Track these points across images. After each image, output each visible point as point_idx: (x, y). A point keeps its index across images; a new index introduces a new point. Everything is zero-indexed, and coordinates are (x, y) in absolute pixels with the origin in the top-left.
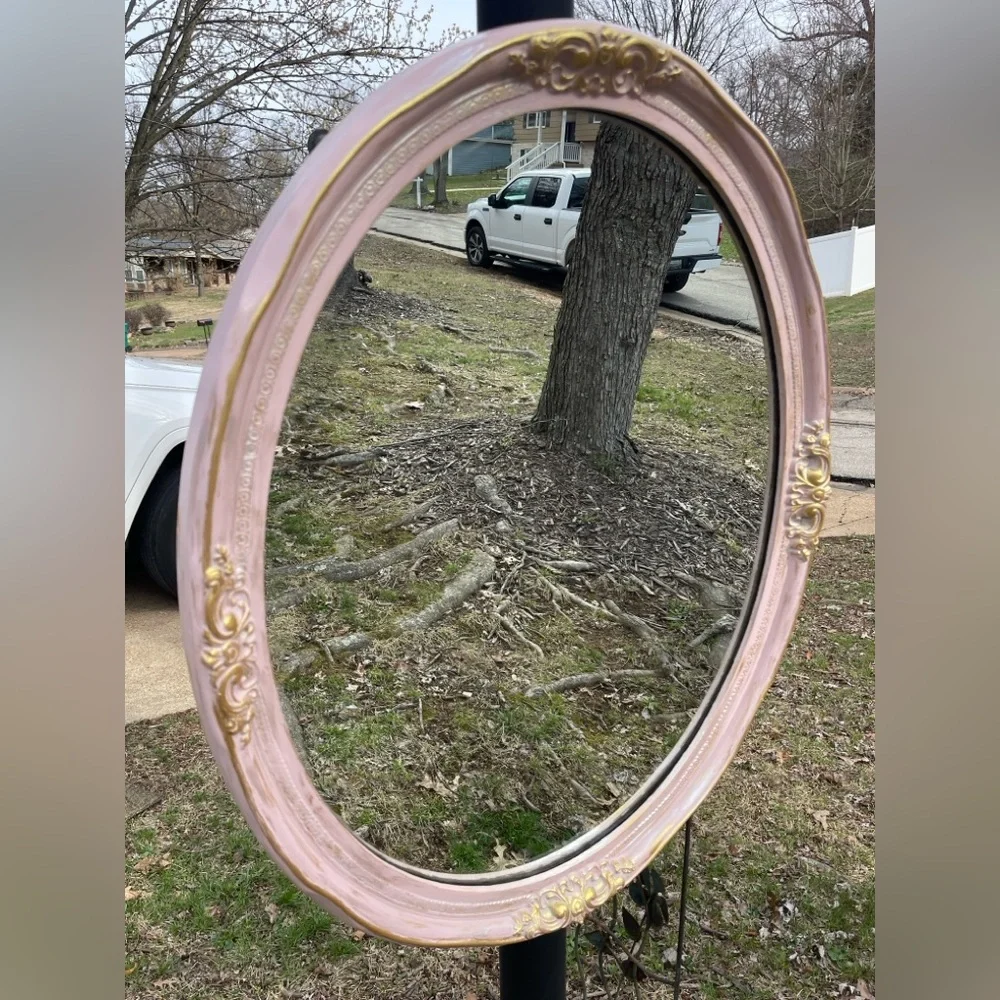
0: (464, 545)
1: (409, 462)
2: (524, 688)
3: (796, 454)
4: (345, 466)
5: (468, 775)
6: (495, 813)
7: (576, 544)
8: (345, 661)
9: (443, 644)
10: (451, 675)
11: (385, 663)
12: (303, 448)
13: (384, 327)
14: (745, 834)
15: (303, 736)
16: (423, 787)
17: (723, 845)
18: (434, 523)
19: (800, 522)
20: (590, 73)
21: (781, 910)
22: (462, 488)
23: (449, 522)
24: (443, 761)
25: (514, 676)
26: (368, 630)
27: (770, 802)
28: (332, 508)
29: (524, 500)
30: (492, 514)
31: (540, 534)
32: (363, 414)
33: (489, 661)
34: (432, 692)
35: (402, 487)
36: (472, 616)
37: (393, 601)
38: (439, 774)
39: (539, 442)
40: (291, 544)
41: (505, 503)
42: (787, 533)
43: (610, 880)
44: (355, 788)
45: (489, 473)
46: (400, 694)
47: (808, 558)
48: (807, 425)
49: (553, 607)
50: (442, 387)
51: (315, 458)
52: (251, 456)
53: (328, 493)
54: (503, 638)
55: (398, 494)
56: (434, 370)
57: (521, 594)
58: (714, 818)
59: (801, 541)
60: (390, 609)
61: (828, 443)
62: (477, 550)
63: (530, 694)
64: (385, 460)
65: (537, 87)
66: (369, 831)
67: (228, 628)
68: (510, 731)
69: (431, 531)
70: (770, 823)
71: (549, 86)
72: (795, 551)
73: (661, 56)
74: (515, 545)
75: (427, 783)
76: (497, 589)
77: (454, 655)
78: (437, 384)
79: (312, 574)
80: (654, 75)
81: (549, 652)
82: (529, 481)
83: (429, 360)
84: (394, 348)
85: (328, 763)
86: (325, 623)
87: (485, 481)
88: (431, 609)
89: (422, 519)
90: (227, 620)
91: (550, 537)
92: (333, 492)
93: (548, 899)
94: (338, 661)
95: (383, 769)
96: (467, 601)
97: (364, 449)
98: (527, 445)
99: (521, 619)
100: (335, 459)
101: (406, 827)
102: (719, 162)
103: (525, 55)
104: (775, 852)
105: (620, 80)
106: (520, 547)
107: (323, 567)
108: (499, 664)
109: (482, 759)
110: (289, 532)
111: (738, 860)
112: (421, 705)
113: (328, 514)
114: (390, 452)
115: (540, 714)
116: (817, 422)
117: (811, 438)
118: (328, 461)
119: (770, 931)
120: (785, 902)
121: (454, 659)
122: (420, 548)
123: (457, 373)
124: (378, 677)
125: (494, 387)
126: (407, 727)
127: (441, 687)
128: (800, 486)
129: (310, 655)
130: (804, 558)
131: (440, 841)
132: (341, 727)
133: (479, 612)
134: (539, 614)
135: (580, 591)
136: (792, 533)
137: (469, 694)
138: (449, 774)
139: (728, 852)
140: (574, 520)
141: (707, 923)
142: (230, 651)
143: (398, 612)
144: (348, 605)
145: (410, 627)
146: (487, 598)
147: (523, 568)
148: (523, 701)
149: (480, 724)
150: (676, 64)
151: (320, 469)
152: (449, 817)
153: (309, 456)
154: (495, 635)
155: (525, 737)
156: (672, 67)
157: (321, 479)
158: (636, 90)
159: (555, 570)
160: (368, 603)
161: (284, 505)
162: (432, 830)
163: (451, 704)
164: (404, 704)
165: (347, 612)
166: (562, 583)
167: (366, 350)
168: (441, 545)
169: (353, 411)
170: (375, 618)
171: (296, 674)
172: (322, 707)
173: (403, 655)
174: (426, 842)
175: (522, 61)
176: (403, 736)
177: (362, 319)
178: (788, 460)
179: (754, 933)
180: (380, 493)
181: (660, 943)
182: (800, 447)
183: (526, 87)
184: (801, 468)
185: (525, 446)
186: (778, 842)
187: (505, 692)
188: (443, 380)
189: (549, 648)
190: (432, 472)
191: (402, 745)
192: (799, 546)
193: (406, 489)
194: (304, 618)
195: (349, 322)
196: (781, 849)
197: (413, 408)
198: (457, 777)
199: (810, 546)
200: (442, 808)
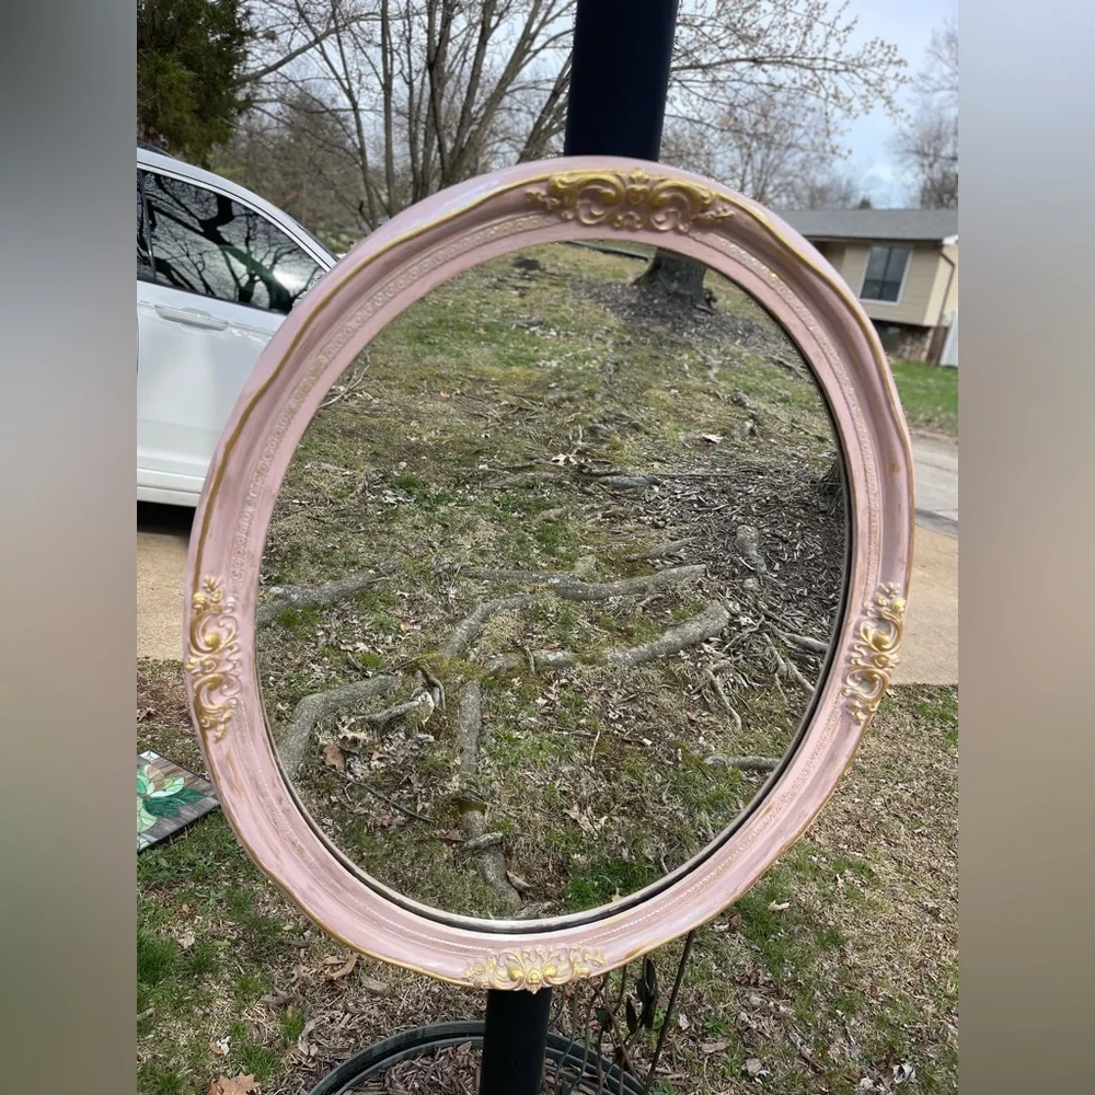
0: (704, 593)
1: (679, 497)
2: (706, 753)
3: (864, 612)
4: (616, 486)
5: (616, 819)
6: (626, 863)
7: (824, 622)
8: (545, 674)
9: (643, 685)
10: (639, 717)
11: (581, 688)
12: (583, 461)
13: (715, 351)
14: (896, 981)
15: (480, 731)
16: (569, 816)
17: (866, 982)
18: (681, 563)
19: (860, 683)
20: (622, 210)
21: (896, 1068)
22: (722, 535)
23: (696, 567)
24: (598, 798)
25: (701, 738)
26: (576, 652)
27: (943, 958)
28: (589, 526)
29: (784, 562)
30: (743, 568)
31: (789, 601)
32: (656, 438)
33: (682, 716)
34: (614, 729)
35: (662, 520)
36: (685, 665)
37: (610, 629)
38: (589, 808)
39: (821, 504)
40: (538, 552)
41: (762, 561)
42: (843, 691)
43: (575, 965)
44: (506, 795)
45: (755, 526)
46: (583, 721)
47: (862, 723)
48: (882, 585)
49: (773, 681)
50: (749, 424)
51: (590, 474)
52: (250, 509)
53: (592, 510)
54: (706, 698)
55: (656, 526)
56: (748, 404)
57: (744, 658)
58: (870, 951)
59: (857, 704)
60: (605, 635)
61: (902, 609)
62: (716, 601)
63: (709, 761)
64: (656, 489)
65: (565, 221)
66: (502, 838)
67: (207, 644)
68: (674, 791)
69: (675, 571)
70: (930, 979)
71: (577, 219)
72: (850, 711)
73: (704, 199)
74: (756, 606)
75: (574, 813)
76: (719, 647)
77: (649, 700)
78: (746, 420)
79: (544, 585)
80: (700, 215)
81: (749, 726)
82: (796, 544)
83: (747, 394)
84: (716, 375)
85: (492, 764)
86: (540, 633)
87: (748, 533)
88: (644, 648)
89: (671, 557)
90: (209, 638)
91: (797, 608)
92: (597, 510)
93: (508, 959)
94: (538, 673)
95: (539, 787)
96: (685, 650)
97: (641, 474)
98: (807, 505)
99: (734, 684)
100: (609, 478)
101: (538, 846)
102: (787, 303)
103: (543, 193)
104: (921, 1009)
105: (660, 218)
106: (760, 610)
107: (556, 581)
108: (692, 722)
109: (636, 809)
110: (540, 539)
111: (875, 1002)
112: (597, 737)
113: (583, 530)
114: (665, 482)
115: (711, 784)
116: (892, 585)
117: (884, 601)
118: (601, 479)
119: (875, 1084)
120: (904, 1062)
121: (648, 704)
122: (657, 585)
123: (772, 411)
124: (569, 699)
125: (806, 433)
126: (577, 754)
127: (625, 726)
128: (864, 646)
129: (515, 660)
130: (858, 722)
131: (565, 870)
132: (516, 734)
133: (692, 664)
134: (754, 684)
135: (809, 672)
136: (848, 691)
137: (649, 742)
138: (599, 812)
139: (868, 990)
140: (831, 597)
141: (809, 1051)
142: (207, 663)
143: (611, 642)
144: (567, 623)
145: (616, 660)
146: (706, 653)
147: (755, 632)
148: (699, 766)
149: (646, 774)
150: (727, 207)
151: (592, 485)
152: (582, 852)
153: (585, 471)
154: (699, 692)
155: (687, 801)
156: (720, 209)
157: (590, 494)
158: (681, 228)
159: (789, 644)
160: (587, 625)
161: (545, 513)
162: (561, 857)
163: (628, 746)
164: (583, 732)
165: (564, 629)
166: (792, 659)
167: (685, 372)
168: (679, 587)
169: (647, 433)
170: (586, 642)
171: (495, 674)
172: (506, 712)
173: (600, 685)
174: (550, 867)
175: (540, 198)
176: (570, 761)
177: (693, 340)
178: (854, 617)
179: (855, 1080)
180: (639, 521)
181: (748, 1050)
182: (870, 605)
183: (552, 220)
184: (868, 628)
185: (805, 505)
186: (932, 1001)
187: (685, 751)
188: (753, 417)
189: (750, 721)
190: (698, 512)
191: (565, 769)
192: (853, 708)
193: (666, 523)
194: (522, 624)
195: (681, 341)
196: (930, 1009)
197: (709, 441)
198: (605, 817)
199: (866, 711)
200: (578, 841)
